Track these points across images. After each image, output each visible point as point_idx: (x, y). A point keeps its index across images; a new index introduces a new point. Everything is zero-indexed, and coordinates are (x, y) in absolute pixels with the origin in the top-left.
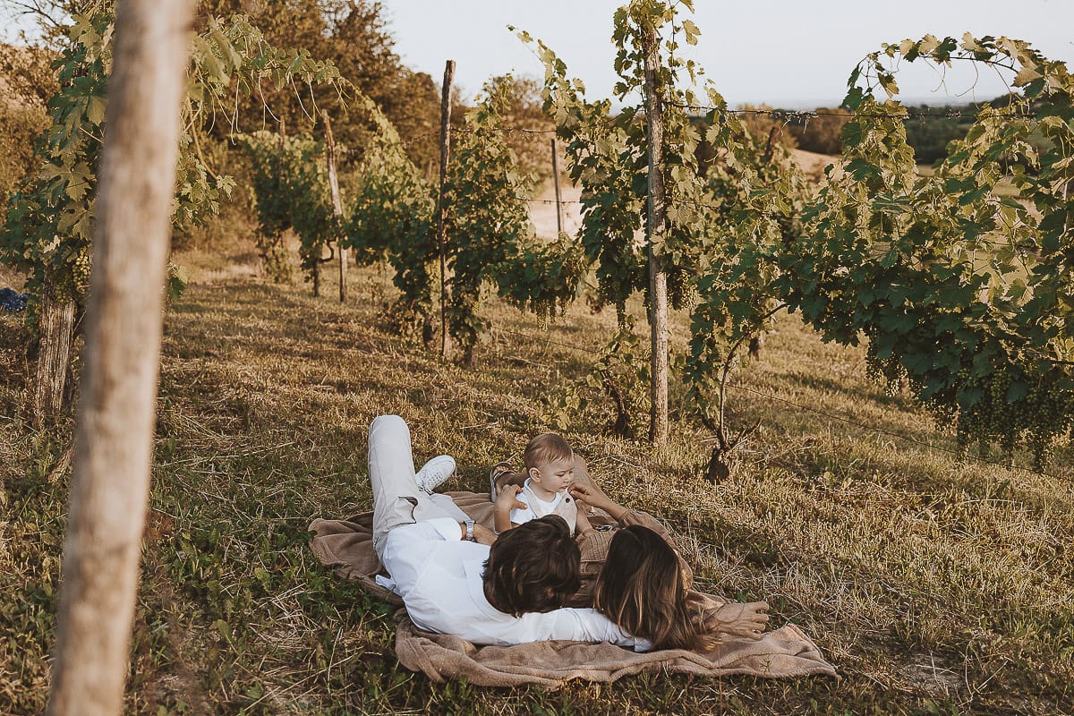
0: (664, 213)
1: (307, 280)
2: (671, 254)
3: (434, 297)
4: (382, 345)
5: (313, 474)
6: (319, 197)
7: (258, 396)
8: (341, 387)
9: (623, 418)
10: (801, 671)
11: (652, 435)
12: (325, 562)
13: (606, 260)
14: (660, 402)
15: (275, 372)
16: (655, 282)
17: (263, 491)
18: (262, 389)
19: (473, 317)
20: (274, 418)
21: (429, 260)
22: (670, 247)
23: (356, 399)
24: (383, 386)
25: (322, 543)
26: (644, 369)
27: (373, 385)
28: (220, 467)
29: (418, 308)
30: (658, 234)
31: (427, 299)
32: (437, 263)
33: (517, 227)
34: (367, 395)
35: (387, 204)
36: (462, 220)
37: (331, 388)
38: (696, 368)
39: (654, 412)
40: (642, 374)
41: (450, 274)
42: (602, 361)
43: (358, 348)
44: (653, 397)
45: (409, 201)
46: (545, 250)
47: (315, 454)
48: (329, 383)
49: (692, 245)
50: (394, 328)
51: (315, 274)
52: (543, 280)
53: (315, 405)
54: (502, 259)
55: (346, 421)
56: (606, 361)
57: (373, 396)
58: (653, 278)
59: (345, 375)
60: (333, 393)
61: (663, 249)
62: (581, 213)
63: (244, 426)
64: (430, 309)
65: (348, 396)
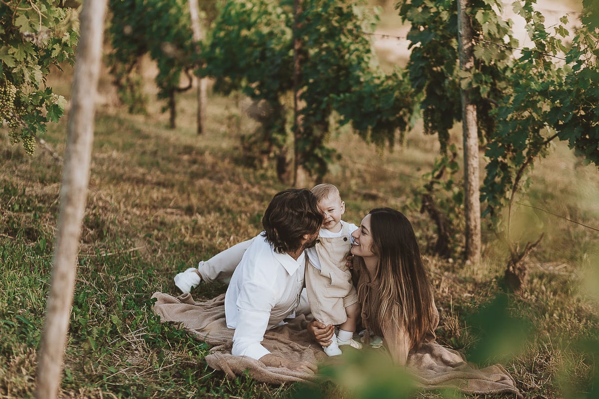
0: (471, 51)
1: (163, 110)
2: (478, 88)
3: (288, 128)
4: (233, 177)
5: (158, 270)
6: (177, 21)
7: (111, 216)
8: (189, 211)
9: (443, 239)
10: (494, 391)
11: (467, 254)
12: (163, 320)
13: (430, 92)
14: (473, 224)
15: (127, 197)
16: (466, 114)
17: (117, 277)
18: (116, 211)
19: (322, 148)
20: (127, 234)
21: (283, 90)
22: (477, 82)
23: (201, 220)
24: (229, 211)
25: (160, 309)
26: (460, 194)
27: (219, 209)
28: (82, 262)
29: (272, 141)
30: (467, 70)
31: (282, 131)
32: (290, 94)
33: (360, 59)
34: (212, 217)
35: (244, 32)
36: (312, 52)
37: (179, 212)
38: (490, 188)
39: (468, 233)
40: (458, 198)
41: (302, 104)
42: (426, 186)
43: (211, 178)
44: (468, 219)
45: (265, 30)
46: (383, 82)
47: (161, 259)
48: (177, 207)
49: (500, 80)
50: (249, 162)
51: (172, 105)
52: (379, 111)
53: (162, 223)
54: (348, 90)
55: (191, 236)
56: (429, 187)
57: (217, 218)
58: (463, 109)
59: (194, 200)
60: (181, 215)
61: (470, 84)
62: (409, 48)
63: (101, 236)
64: (284, 141)
65: (193, 218)
